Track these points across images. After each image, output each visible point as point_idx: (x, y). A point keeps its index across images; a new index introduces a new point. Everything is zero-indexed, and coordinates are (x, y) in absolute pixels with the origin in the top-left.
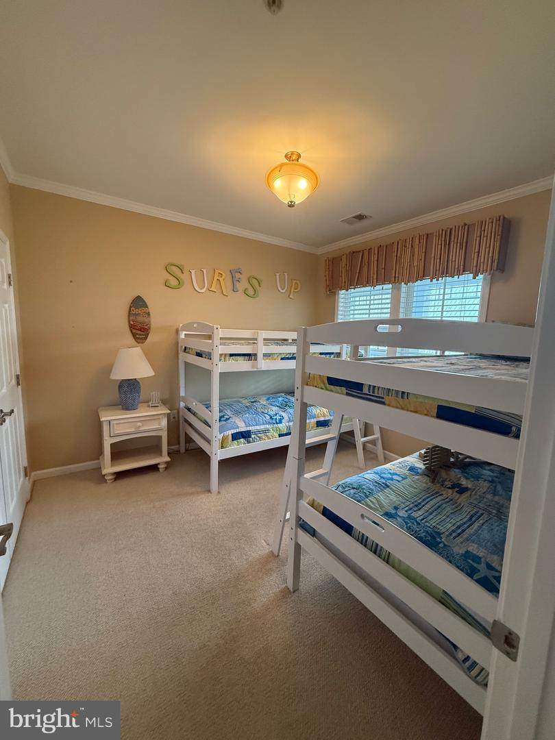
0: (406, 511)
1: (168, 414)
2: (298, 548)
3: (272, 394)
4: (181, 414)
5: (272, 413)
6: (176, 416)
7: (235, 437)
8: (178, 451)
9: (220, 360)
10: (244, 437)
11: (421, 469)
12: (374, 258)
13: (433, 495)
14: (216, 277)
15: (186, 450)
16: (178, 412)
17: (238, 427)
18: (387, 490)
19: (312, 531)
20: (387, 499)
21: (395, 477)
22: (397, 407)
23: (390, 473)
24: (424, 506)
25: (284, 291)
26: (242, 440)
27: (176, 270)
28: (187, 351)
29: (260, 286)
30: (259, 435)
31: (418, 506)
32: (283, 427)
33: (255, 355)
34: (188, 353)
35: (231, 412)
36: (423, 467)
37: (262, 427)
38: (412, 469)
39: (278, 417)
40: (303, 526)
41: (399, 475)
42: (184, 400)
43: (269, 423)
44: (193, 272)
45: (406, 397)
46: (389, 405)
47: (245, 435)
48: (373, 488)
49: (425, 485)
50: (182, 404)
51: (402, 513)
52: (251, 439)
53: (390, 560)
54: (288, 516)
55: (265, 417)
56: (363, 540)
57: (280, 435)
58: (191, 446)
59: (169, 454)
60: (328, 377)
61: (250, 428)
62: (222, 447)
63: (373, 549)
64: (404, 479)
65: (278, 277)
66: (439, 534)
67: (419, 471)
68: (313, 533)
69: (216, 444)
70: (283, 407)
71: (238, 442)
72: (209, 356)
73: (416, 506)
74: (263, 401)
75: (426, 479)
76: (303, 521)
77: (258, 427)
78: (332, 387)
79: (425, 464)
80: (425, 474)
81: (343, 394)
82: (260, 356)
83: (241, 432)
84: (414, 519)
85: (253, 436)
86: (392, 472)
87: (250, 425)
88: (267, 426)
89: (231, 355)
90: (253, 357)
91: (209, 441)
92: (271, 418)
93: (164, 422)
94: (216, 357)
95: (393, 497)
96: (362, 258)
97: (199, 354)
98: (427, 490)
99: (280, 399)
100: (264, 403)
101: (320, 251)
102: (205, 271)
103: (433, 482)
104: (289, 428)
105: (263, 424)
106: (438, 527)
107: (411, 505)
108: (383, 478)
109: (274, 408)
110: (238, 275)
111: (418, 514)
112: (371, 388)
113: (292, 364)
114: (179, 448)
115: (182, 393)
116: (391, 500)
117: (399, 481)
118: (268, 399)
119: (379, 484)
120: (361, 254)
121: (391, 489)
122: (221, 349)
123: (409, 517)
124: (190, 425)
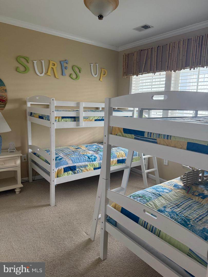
0: (171, 209)
1: (21, 156)
2: (106, 234)
3: (89, 144)
4: (29, 157)
5: (89, 155)
6: (26, 158)
7: (66, 170)
8: (28, 181)
9: (55, 121)
10: (71, 170)
11: (181, 186)
12: (154, 54)
13: (187, 200)
14: (51, 66)
15: (33, 181)
16: (27, 156)
17: (68, 164)
18: (160, 198)
19: (114, 223)
20: (160, 202)
21: (165, 190)
22: (164, 145)
23: (162, 189)
24: (181, 206)
25: (96, 76)
26: (70, 172)
27: (24, 61)
28: (32, 115)
29: (80, 73)
30: (81, 169)
31: (178, 206)
32: (96, 164)
33: (78, 118)
34: (34, 116)
35: (63, 155)
36: (182, 185)
37: (83, 164)
38: (175, 186)
39: (93, 157)
40: (109, 220)
41: (167, 189)
42: (31, 147)
43: (88, 161)
44: (35, 62)
45: (169, 139)
46: (159, 144)
47: (73, 169)
48: (152, 196)
49: (182, 194)
50: (30, 150)
51: (168, 210)
52: (76, 171)
53: (161, 235)
54: (100, 216)
55: (85, 157)
56: (145, 225)
57: (95, 169)
58: (37, 178)
59: (22, 183)
60: (124, 129)
61: (76, 164)
62: (58, 177)
63: (151, 230)
64: (170, 191)
65: (92, 66)
66: (189, 220)
67: (180, 187)
68: (115, 224)
69: (53, 174)
70: (97, 151)
71: (68, 173)
72: (48, 118)
73: (177, 206)
74: (83, 148)
75: (183, 191)
76: (109, 217)
77: (80, 164)
78: (126, 134)
79: (183, 183)
80: (183, 188)
81: (133, 139)
82: (81, 119)
83: (70, 167)
84: (175, 212)
85: (77, 169)
86: (163, 188)
87: (75, 163)
88: (86, 163)
89: (63, 118)
90: (77, 119)
91: (48, 173)
92: (89, 158)
93: (19, 162)
94: (52, 119)
95: (163, 201)
96: (147, 54)
97: (41, 117)
98: (184, 197)
99: (95, 146)
100: (84, 149)
101: (120, 49)
102: (43, 61)
103: (187, 193)
104: (100, 164)
105: (84, 161)
106: (189, 216)
107: (174, 205)
108: (158, 191)
109: (90, 152)
110: (65, 65)
111: (177, 210)
112: (149, 134)
113: (102, 124)
114: (29, 179)
115: (30, 144)
116: (162, 203)
117: (167, 193)
118: (87, 147)
119: (155, 194)
120: (146, 51)
121: (163, 197)
122: (56, 114)
123: (173, 212)
124: (36, 163)
